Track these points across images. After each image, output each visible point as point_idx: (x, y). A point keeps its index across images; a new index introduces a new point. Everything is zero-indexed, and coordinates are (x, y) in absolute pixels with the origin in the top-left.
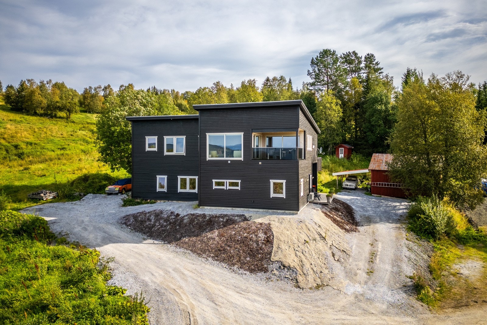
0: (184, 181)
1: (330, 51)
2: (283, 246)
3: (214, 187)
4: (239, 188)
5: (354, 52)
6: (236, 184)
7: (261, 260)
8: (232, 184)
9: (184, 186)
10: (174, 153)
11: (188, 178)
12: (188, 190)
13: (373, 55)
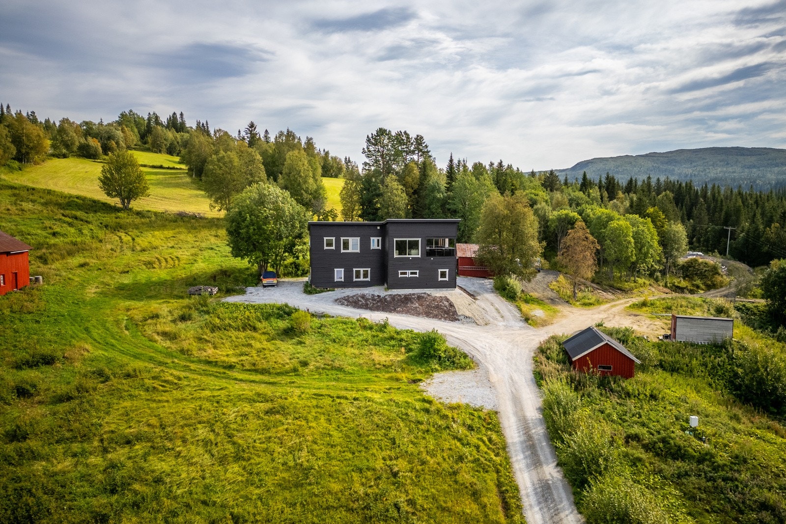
0: (358, 273)
1: (385, 131)
2: (461, 308)
3: (400, 276)
4: (417, 276)
5: (405, 133)
6: (415, 273)
7: (453, 315)
8: (412, 273)
9: (358, 276)
10: (350, 250)
11: (362, 270)
12: (362, 279)
13: (422, 138)
